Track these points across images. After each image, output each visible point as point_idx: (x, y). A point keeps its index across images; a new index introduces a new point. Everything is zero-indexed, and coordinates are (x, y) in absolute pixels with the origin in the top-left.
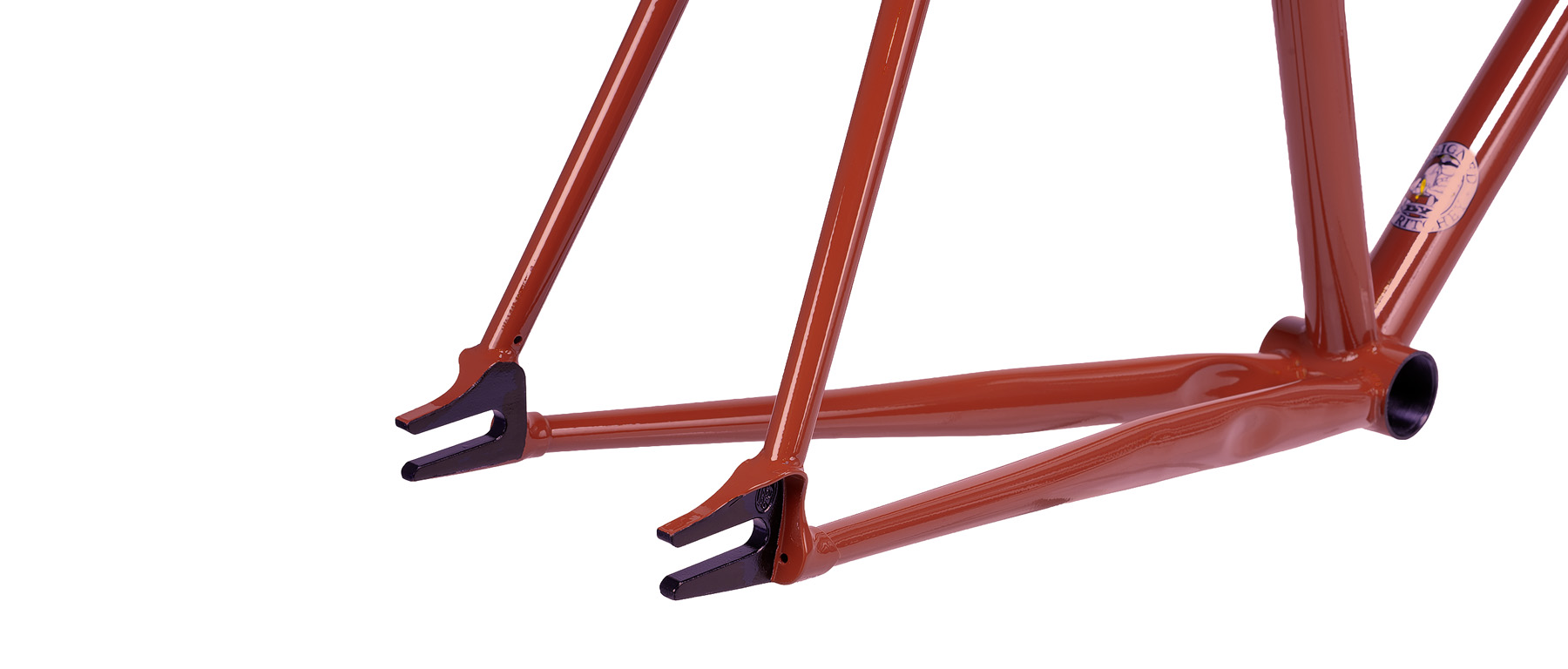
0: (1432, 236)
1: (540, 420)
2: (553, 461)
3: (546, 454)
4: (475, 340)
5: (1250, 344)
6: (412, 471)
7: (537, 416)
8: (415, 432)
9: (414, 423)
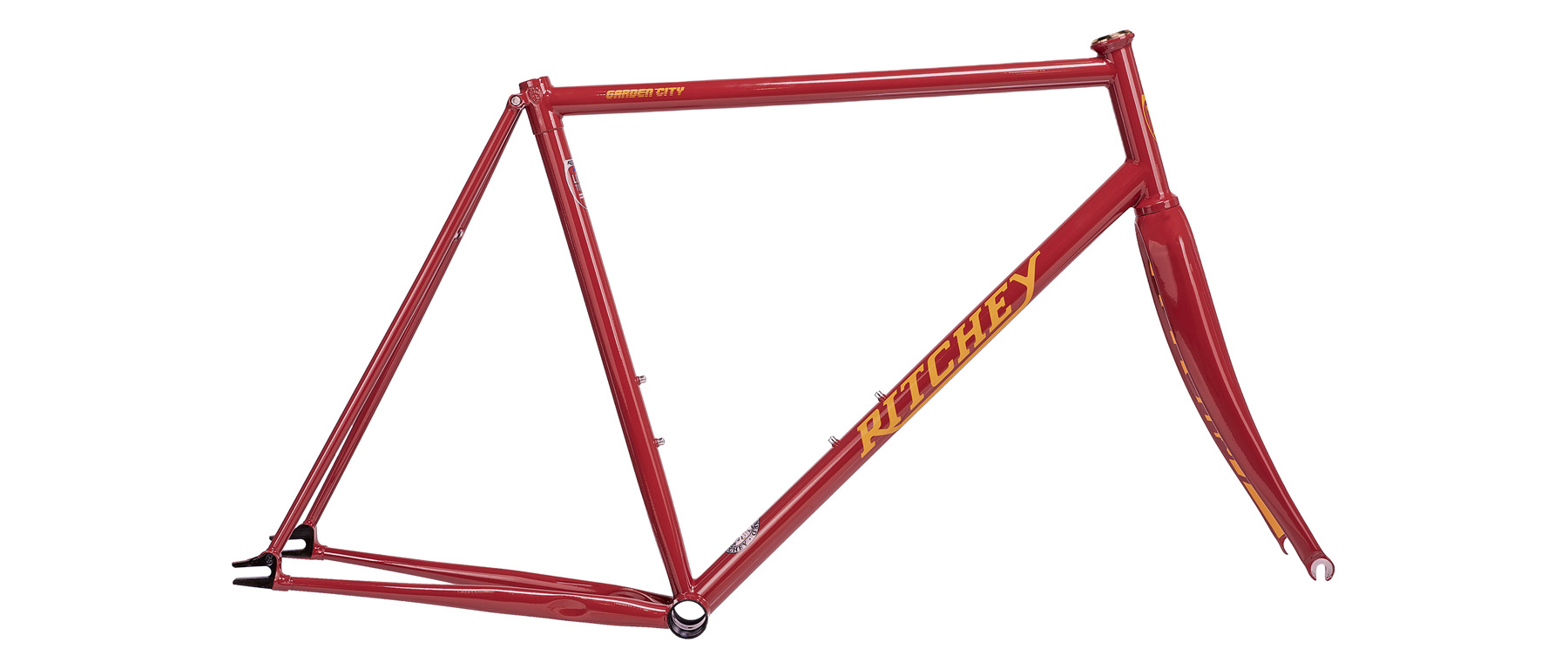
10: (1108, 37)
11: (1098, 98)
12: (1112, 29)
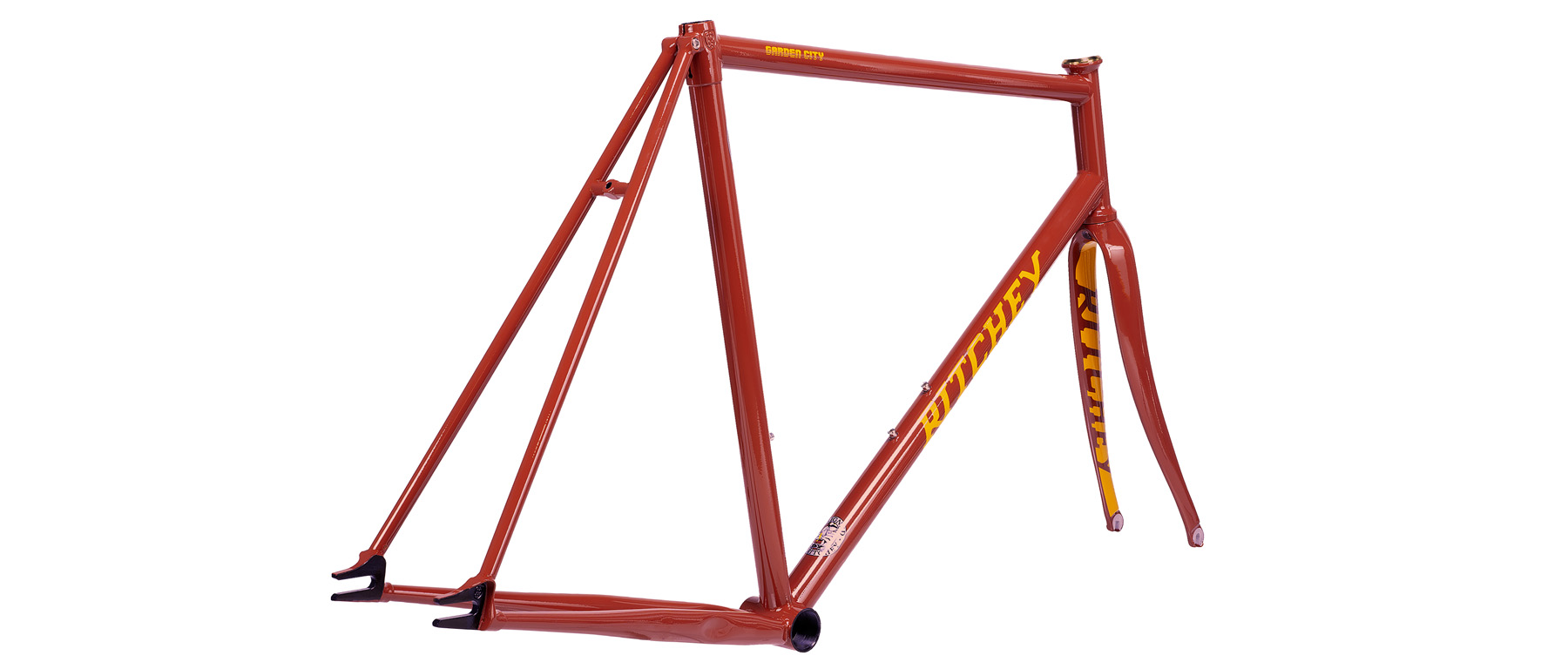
0: (825, 557)
1: (390, 586)
2: (392, 605)
3: (390, 602)
4: (367, 548)
5: (735, 604)
6: (335, 597)
7: (389, 585)
8: (339, 579)
9: (339, 576)
10: (1079, 60)
11: (1060, 112)
12: (1082, 53)
